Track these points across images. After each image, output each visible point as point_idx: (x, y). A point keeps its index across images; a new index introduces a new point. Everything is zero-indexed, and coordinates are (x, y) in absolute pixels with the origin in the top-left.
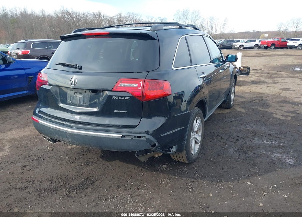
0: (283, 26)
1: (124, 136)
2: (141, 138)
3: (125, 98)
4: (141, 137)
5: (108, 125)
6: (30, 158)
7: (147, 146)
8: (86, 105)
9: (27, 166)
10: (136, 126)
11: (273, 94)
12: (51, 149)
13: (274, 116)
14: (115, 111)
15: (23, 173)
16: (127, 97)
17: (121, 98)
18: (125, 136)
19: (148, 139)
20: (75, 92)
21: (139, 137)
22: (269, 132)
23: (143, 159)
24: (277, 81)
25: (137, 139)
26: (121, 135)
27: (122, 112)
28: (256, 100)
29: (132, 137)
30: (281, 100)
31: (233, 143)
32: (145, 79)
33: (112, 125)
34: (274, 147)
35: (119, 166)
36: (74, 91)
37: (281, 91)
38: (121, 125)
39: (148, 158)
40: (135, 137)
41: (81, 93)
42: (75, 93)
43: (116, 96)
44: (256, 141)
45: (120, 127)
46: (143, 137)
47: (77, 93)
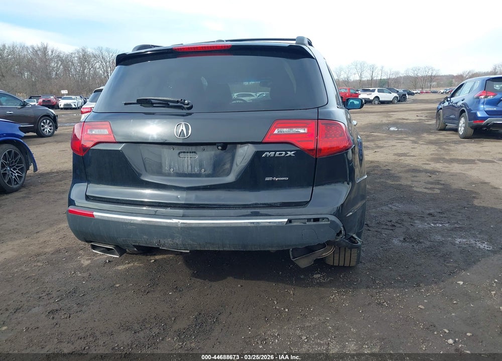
0: (342, 73)
1: (290, 221)
2: (318, 221)
3: (286, 154)
4: (320, 220)
5: (256, 204)
6: (51, 296)
7: (330, 236)
8: (206, 172)
9: (57, 310)
10: (307, 203)
11: (390, 161)
12: (86, 275)
13: (415, 189)
14: (267, 179)
15: (57, 324)
16: (291, 151)
17: (280, 154)
18: (292, 221)
19: (332, 222)
20: (180, 151)
21: (316, 220)
22: (428, 212)
23: (304, 262)
24: (382, 145)
25: (312, 223)
26: (286, 220)
27: (280, 179)
28: (374, 170)
29: (303, 221)
30: (407, 168)
31: (391, 231)
32: (318, 120)
33: (262, 204)
34: (451, 230)
35: (242, 286)
36: (178, 149)
37: (397, 158)
38: (280, 203)
39: (315, 259)
40: (309, 220)
41: (195, 152)
42: (179, 153)
43: (270, 152)
44: (419, 225)
45: (277, 206)
46: (323, 219)
47: (184, 152)
